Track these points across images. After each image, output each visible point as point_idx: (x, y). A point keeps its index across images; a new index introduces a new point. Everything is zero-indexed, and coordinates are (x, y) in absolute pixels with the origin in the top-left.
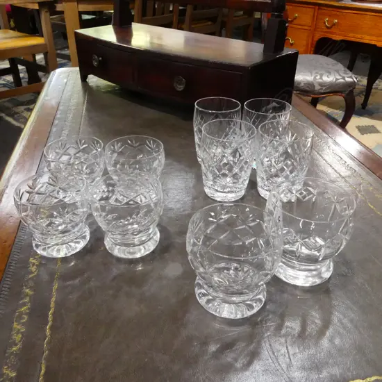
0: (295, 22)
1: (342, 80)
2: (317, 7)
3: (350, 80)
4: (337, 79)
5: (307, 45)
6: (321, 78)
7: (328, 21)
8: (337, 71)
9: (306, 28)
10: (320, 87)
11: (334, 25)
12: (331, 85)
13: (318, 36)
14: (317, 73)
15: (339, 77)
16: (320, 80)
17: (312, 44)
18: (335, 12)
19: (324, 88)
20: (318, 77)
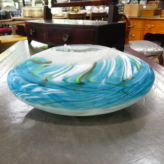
0: (135, 27)
1: (157, 50)
2: (144, 21)
3: (160, 50)
4: (154, 50)
5: (141, 36)
6: (147, 49)
7: (149, 26)
8: (154, 47)
9: (140, 29)
10: (146, 54)
11: (152, 27)
12: (152, 52)
13: (145, 33)
14: (145, 47)
15: (155, 49)
16: (146, 51)
17: (143, 36)
18: (152, 22)
19: (148, 54)
20: (145, 49)
